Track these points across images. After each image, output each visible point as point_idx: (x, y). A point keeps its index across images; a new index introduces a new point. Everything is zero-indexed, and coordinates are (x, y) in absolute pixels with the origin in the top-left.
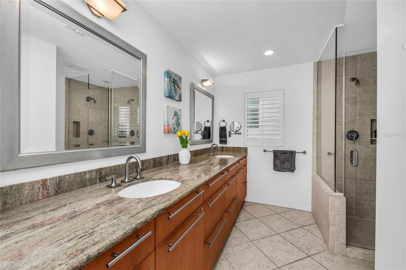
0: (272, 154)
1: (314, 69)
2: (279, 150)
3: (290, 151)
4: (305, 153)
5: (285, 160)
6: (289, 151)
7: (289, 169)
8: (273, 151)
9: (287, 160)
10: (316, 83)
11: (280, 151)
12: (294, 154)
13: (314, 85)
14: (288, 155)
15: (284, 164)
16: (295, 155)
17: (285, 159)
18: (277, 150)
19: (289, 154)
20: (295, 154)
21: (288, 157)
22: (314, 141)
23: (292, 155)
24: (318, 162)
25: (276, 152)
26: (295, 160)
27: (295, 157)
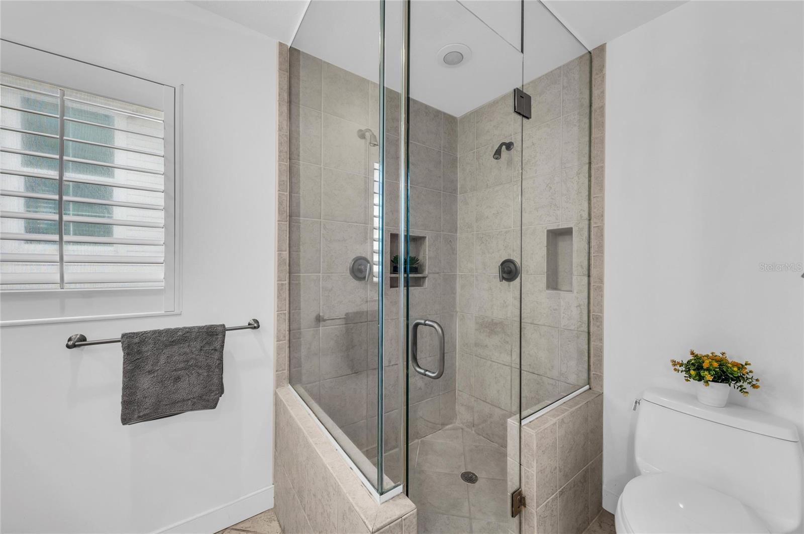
0: (117, 354)
1: (280, 64)
2: (154, 332)
3: (203, 327)
4: (255, 325)
5: (181, 369)
6: (200, 328)
7: (200, 397)
8: (120, 336)
9: (191, 366)
10: (285, 109)
11: (159, 333)
12: (220, 336)
13: (280, 114)
14: (193, 344)
15: (180, 384)
16: (223, 342)
17: (182, 365)
18: (146, 333)
19: (199, 340)
20: (224, 336)
21: (197, 352)
22: (282, 285)
23: (209, 344)
24: (291, 349)
25: (137, 340)
26: (221, 359)
27: (222, 346)
